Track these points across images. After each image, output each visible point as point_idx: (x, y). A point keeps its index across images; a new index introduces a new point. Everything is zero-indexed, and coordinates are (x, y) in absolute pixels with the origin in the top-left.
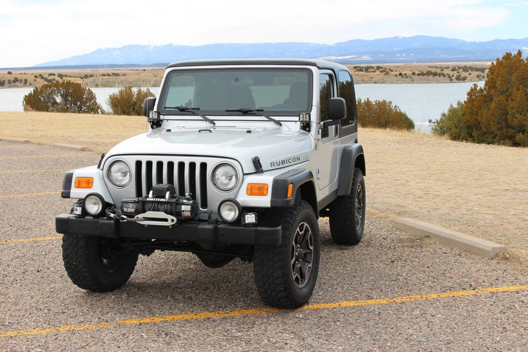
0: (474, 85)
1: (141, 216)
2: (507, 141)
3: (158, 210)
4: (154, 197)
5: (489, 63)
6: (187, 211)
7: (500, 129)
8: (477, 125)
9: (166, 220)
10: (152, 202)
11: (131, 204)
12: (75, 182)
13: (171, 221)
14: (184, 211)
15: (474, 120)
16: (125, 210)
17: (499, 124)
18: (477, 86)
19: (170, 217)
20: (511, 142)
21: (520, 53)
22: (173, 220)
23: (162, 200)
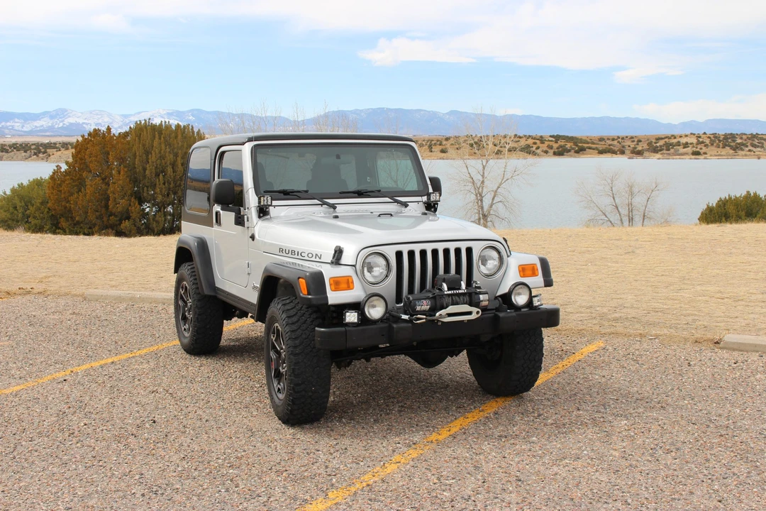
0: (57, 166)
1: (443, 312)
2: (110, 230)
3: (457, 304)
4: (449, 289)
5: (75, 140)
6: (485, 301)
7: (100, 217)
8: (68, 213)
9: (470, 313)
10: (449, 295)
11: (424, 301)
12: (330, 285)
13: (475, 313)
14: (482, 301)
15: (63, 208)
16: (418, 308)
17: (97, 211)
18: (61, 168)
19: (474, 310)
20: (114, 231)
21: (109, 129)
22: (478, 313)
23: (460, 291)
